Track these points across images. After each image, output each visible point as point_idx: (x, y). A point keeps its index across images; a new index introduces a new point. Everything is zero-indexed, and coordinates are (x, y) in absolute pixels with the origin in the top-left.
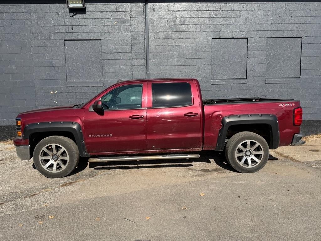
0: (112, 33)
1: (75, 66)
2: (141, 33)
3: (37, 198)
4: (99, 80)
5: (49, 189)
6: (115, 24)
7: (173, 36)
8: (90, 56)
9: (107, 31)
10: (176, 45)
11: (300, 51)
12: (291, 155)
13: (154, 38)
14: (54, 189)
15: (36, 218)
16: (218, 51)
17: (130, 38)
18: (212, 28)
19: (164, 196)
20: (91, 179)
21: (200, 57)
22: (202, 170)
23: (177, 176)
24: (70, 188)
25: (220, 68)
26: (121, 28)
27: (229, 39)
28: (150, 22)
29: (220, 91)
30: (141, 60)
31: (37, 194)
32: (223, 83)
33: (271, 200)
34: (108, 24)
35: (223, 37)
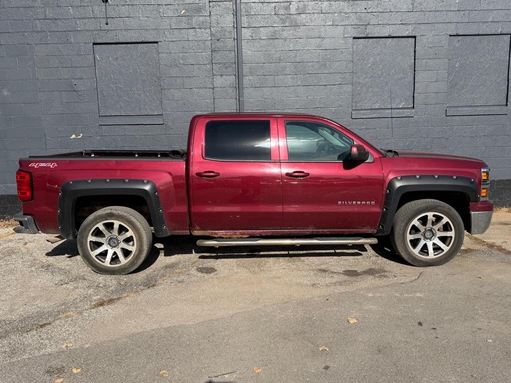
0: (177, 30)
1: (113, 90)
2: (228, 29)
3: (50, 331)
4: (156, 113)
5: (71, 313)
6: (182, 13)
7: (285, 34)
8: (138, 71)
9: (169, 28)
10: (291, 49)
11: (508, 58)
12: (498, 242)
13: (250, 38)
14: (81, 313)
15: (48, 372)
16: (364, 60)
17: (210, 38)
18: (353, 20)
19: (282, 325)
20: (147, 291)
21: (332, 71)
22: (345, 271)
23: (301, 285)
24: (110, 311)
25: (368, 89)
26: (192, 21)
27: (384, 39)
28: (243, 10)
29: (367, 131)
30: (228, 77)
31: (49, 324)
32: (374, 116)
33: (480, 331)
34: (170, 14)
35: (373, 36)
